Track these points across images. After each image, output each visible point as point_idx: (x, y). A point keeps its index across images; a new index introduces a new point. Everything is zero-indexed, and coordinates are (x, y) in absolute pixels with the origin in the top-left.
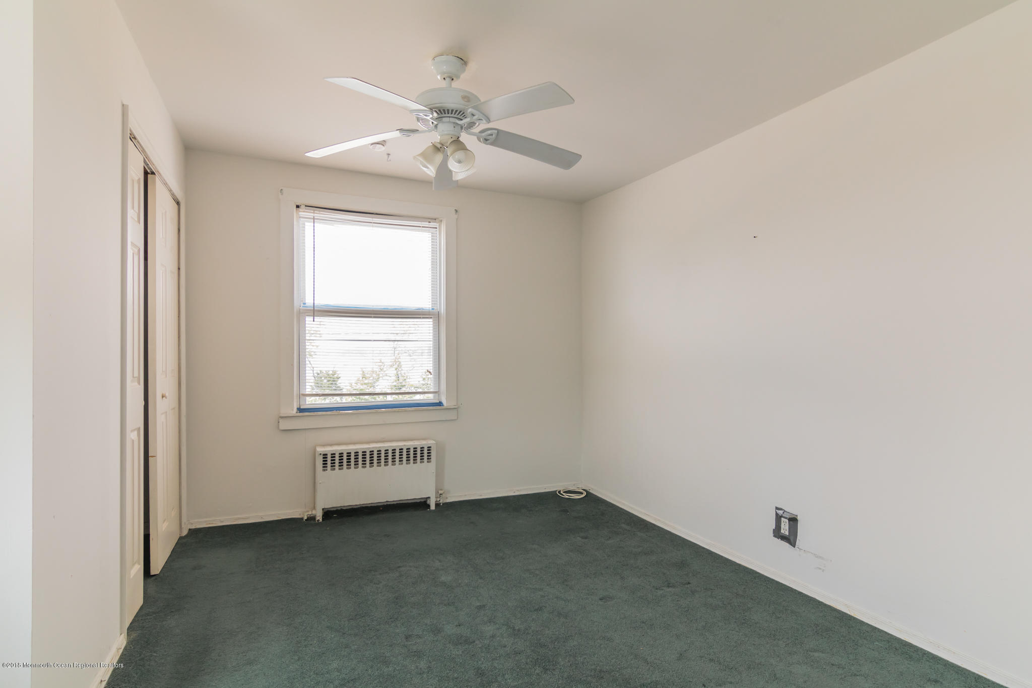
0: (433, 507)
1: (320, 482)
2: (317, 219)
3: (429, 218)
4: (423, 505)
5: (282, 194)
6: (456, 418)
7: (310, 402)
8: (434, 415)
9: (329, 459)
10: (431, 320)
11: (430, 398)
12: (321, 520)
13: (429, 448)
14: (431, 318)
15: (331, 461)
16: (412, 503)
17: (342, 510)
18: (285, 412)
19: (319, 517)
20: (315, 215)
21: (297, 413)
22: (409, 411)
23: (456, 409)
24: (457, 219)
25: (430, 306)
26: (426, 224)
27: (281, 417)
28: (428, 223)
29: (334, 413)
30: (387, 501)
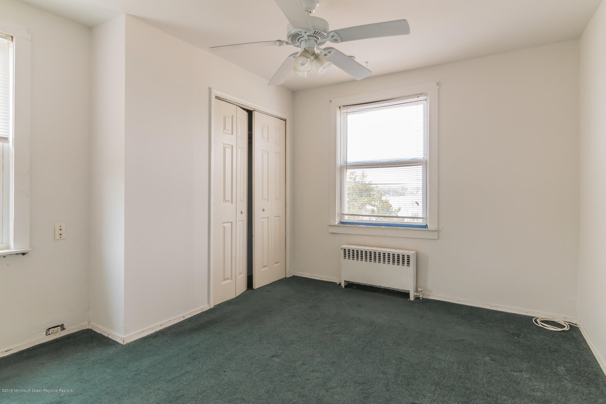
0: (412, 298)
1: (343, 265)
2: (348, 112)
3: (417, 95)
4: (405, 295)
5: (331, 103)
6: (437, 238)
7: (346, 218)
8: (421, 234)
9: (347, 252)
10: (421, 166)
11: (420, 222)
12: (344, 287)
13: (408, 257)
14: (421, 165)
15: (349, 254)
16: (403, 292)
17: (360, 285)
18: (331, 223)
19: (343, 285)
20: (348, 110)
21: (339, 224)
22: (400, 229)
23: (438, 231)
24: (439, 90)
25: (423, 156)
26: (416, 99)
27: (330, 226)
28: (417, 98)
29: (355, 226)
30: (380, 286)
